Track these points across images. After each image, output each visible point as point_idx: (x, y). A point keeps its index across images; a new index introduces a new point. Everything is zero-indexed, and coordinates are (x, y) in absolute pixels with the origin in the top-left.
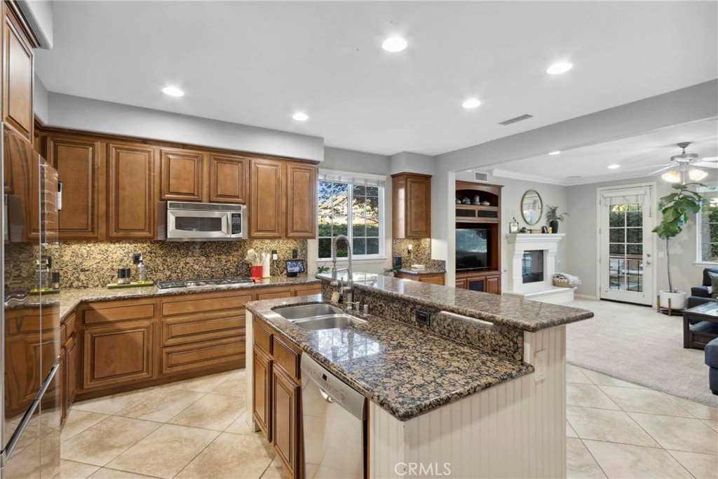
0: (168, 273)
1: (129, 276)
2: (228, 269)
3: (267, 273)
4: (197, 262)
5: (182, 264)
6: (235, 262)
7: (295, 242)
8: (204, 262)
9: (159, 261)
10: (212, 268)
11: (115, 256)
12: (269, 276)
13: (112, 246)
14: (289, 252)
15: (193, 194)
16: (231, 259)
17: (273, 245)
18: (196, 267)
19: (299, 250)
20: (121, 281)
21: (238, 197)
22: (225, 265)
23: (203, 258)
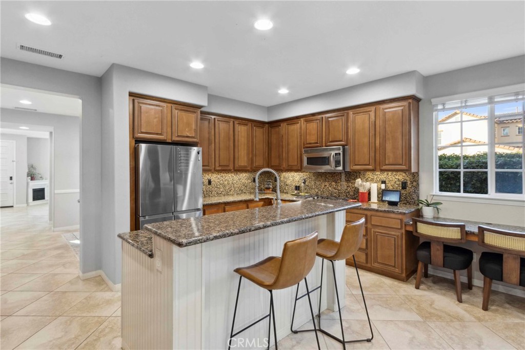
0: (317, 191)
1: (299, 190)
2: (348, 192)
3: (374, 198)
4: (330, 185)
5: (323, 186)
6: (353, 188)
7: (404, 174)
8: (334, 186)
9: (313, 183)
10: (339, 190)
11: (296, 179)
12: (376, 201)
13: (295, 173)
14: (398, 183)
15: (317, 143)
16: (350, 185)
17: (383, 176)
18: (330, 189)
19: (409, 182)
20: (296, 192)
21: (341, 141)
22: (346, 189)
23: (333, 183)
